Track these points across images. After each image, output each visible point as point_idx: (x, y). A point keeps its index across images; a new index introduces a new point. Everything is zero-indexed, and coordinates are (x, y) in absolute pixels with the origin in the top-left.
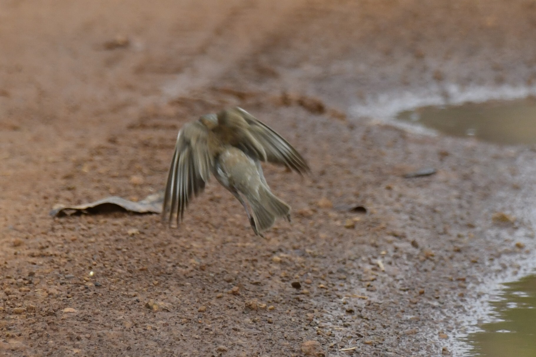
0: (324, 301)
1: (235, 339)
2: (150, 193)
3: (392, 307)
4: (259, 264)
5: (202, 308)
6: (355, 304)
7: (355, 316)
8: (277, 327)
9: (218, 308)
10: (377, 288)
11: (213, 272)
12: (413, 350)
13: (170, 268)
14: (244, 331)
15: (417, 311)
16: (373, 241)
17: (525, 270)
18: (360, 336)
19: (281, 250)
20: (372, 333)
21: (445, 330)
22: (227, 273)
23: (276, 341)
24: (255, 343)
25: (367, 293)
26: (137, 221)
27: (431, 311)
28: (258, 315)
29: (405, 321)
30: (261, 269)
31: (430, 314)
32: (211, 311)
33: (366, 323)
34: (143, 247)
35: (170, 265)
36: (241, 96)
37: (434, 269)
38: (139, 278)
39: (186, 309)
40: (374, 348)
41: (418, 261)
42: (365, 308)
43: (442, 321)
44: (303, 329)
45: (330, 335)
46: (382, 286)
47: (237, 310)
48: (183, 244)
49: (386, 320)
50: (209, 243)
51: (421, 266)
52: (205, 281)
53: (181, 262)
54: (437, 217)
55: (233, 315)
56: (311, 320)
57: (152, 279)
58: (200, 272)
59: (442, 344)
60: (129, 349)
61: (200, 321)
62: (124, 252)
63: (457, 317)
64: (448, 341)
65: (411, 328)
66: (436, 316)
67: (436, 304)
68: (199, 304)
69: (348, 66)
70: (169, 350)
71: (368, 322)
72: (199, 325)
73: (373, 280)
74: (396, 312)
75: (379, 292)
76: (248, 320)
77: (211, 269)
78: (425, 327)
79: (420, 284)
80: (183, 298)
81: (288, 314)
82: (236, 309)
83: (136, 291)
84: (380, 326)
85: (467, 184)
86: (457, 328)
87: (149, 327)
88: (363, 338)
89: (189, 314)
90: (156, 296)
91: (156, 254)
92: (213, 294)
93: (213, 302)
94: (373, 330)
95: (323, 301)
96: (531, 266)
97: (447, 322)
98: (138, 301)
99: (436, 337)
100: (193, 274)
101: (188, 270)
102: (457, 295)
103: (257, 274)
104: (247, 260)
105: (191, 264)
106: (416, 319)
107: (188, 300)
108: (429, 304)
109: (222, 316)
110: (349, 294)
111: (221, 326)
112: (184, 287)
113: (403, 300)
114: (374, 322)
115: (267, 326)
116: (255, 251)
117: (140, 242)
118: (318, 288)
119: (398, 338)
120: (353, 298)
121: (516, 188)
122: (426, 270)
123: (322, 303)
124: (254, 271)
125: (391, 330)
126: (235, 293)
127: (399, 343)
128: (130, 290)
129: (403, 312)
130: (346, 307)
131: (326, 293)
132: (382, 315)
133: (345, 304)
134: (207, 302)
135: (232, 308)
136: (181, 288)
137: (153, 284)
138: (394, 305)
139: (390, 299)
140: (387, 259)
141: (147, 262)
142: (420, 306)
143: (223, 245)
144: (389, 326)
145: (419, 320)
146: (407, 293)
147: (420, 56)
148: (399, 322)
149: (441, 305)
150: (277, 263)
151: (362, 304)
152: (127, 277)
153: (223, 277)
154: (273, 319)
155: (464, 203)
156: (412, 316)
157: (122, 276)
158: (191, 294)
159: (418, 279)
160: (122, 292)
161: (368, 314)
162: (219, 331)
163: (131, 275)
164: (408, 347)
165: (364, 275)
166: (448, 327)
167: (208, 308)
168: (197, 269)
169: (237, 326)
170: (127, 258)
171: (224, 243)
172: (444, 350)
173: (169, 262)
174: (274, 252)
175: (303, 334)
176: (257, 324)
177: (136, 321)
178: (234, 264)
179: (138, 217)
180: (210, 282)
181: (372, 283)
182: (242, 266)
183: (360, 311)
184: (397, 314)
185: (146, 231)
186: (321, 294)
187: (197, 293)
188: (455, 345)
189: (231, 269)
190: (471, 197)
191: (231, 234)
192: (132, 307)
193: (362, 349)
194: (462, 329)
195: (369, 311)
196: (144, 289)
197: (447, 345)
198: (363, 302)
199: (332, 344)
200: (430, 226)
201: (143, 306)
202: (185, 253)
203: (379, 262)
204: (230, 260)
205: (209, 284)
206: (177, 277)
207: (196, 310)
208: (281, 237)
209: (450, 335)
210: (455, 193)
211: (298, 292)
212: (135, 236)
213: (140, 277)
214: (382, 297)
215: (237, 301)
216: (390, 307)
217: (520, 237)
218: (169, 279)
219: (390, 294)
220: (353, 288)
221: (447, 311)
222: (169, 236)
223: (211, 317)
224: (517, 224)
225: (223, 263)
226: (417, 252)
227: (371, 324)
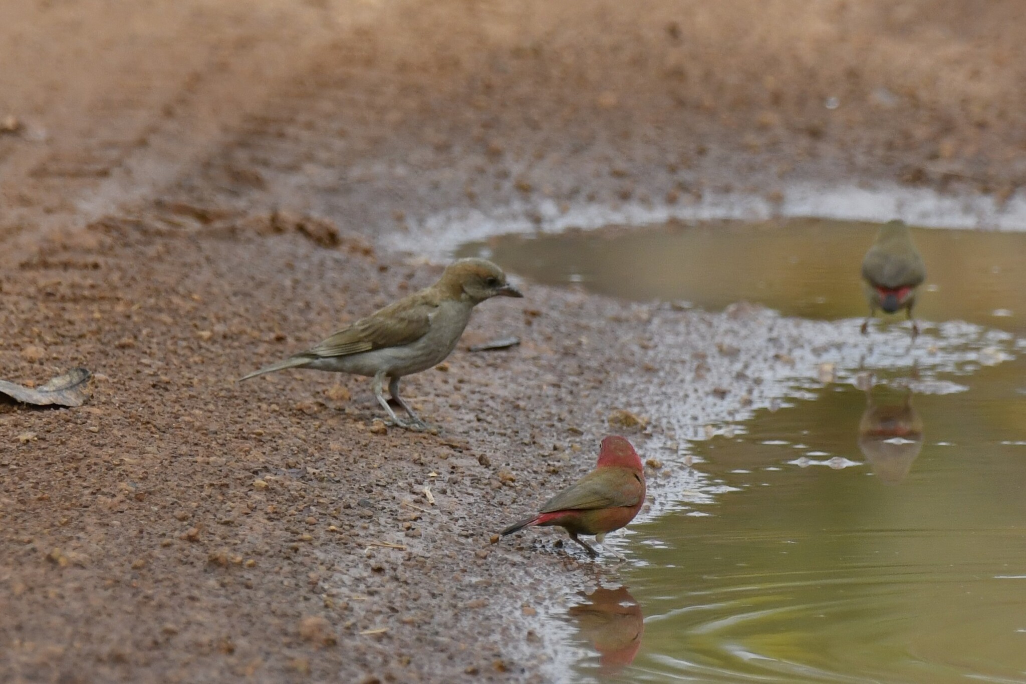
0: (336, 553)
1: (191, 613)
2: (57, 375)
3: (447, 564)
4: (231, 492)
5: (138, 562)
6: (386, 558)
7: (387, 577)
8: (260, 594)
9: (165, 563)
10: (423, 532)
11: (156, 504)
12: (479, 633)
13: (86, 498)
14: (206, 601)
15: (487, 570)
16: (416, 456)
17: (662, 504)
18: (394, 610)
19: (266, 469)
20: (414, 606)
21: (532, 601)
22: (180, 506)
23: (257, 618)
24: (224, 620)
25: (405, 540)
26: (34, 418)
27: (509, 571)
28: (230, 574)
29: (467, 586)
30: (235, 499)
31: (507, 575)
32: (153, 567)
33: (404, 589)
34: (43, 462)
35: (87, 492)
36: (203, 217)
37: (514, 502)
38: (37, 513)
39: (112, 564)
40: (417, 630)
41: (488, 489)
42: (402, 564)
43: (526, 587)
44: (301, 599)
45: (346, 608)
46: (430, 529)
47: (195, 567)
48: (107, 458)
49: (436, 584)
50: (150, 455)
51: (494, 498)
52: (144, 518)
53: (105, 486)
54: (521, 417)
55: (188, 575)
56: (315, 584)
57: (58, 514)
58: (135, 504)
59: (527, 624)
60: (19, 628)
61: (134, 585)
62: (13, 470)
63: (552, 581)
64: (536, 619)
65: (477, 598)
66: (518, 578)
67: (517, 558)
68: (133, 556)
69: (379, 168)
70: (83, 630)
71: (408, 588)
72: (134, 591)
73: (415, 520)
74: (453, 571)
75: (425, 539)
76: (212, 582)
77: (153, 499)
78: (500, 596)
79: (491, 526)
80: (106, 546)
81: (277, 573)
82: (194, 564)
83: (31, 534)
84: (427, 594)
85: (571, 364)
86: (551, 598)
87: (52, 592)
88: (399, 613)
89: (117, 572)
90: (65, 542)
91: (65, 474)
92: (155, 540)
93: (157, 552)
94: (415, 600)
95: (333, 553)
96: (671, 497)
97: (535, 589)
98: (34, 550)
99: (518, 613)
100: (124, 507)
101: (116, 500)
102: (551, 545)
103: (229, 508)
104: (212, 485)
105: (121, 490)
106: (485, 582)
107: (116, 550)
108: (506, 559)
109: (170, 576)
110: (376, 542)
111: (169, 592)
112: (110, 528)
113: (464, 551)
114: (417, 587)
115: (244, 592)
116: (225, 470)
117: (40, 453)
118: (327, 531)
119: (456, 615)
120: (384, 547)
121: (649, 370)
122: (501, 504)
123: (332, 557)
124: (223, 502)
125: (445, 601)
126: (192, 539)
127: (457, 622)
128: (21, 532)
129: (464, 571)
130: (372, 562)
131: (340, 539)
132: (429, 576)
133: (369, 557)
134: (145, 553)
135: (186, 563)
136: (104, 530)
137: (59, 522)
138: (449, 560)
139: (443, 550)
140: (439, 485)
141: (49, 487)
142: (491, 562)
143: (173, 460)
144: (442, 595)
145: (491, 585)
146: (470, 540)
147: (495, 154)
148: (457, 588)
149: (525, 561)
150: (260, 489)
151: (398, 557)
152: (17, 511)
153: (173, 512)
154: (254, 581)
155: (563, 393)
156: (479, 579)
157: (9, 509)
158: (121, 540)
159: (490, 518)
160: (8, 536)
161: (408, 574)
162: (165, 600)
163: (23, 508)
164: (472, 628)
165: (401, 511)
166: (536, 597)
167: (148, 562)
168: (131, 500)
169: (196, 593)
170: (17, 479)
171: (175, 456)
172: (530, 634)
173: (85, 487)
174: (256, 472)
175: (302, 605)
176: (227, 590)
177: (31, 584)
178: (191, 492)
179: (36, 413)
180: (151, 521)
181: (414, 525)
182: (203, 494)
183: (395, 570)
184: (455, 574)
185: (48, 436)
186: (331, 541)
187: (130, 538)
188: (548, 626)
189: (186, 500)
190: (577, 384)
191: (186, 442)
192: (24, 559)
193: (398, 632)
194: (559, 600)
195: (409, 569)
196: (46, 531)
197: (535, 626)
198: (400, 555)
199: (348, 623)
200: (509, 432)
201: (43, 559)
202: (111, 472)
203: (426, 489)
204: (184, 484)
205: (150, 523)
206: (98, 512)
207: (128, 567)
208: (267, 448)
209: (540, 610)
210: (550, 377)
211: (295, 539)
212: (30, 444)
213: (38, 511)
214: (431, 545)
215: (195, 551)
216: (442, 562)
217: (655, 450)
218: (86, 514)
219: (444, 542)
220: (384, 532)
221: (536, 571)
222: (86, 445)
223: (153, 578)
224: (649, 430)
225: (172, 489)
226: (488, 473)
227: (412, 591)
